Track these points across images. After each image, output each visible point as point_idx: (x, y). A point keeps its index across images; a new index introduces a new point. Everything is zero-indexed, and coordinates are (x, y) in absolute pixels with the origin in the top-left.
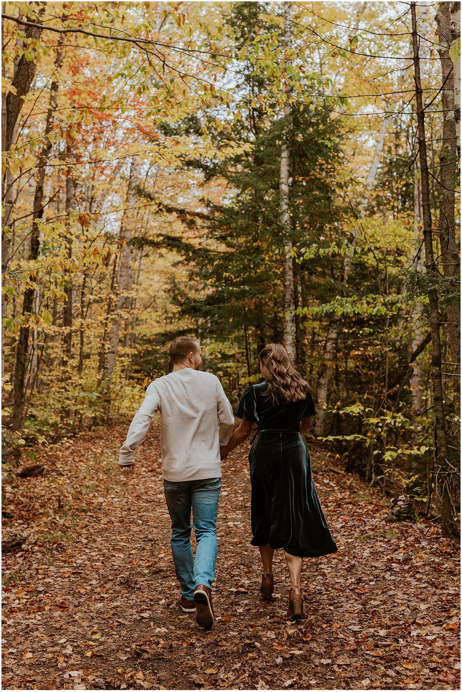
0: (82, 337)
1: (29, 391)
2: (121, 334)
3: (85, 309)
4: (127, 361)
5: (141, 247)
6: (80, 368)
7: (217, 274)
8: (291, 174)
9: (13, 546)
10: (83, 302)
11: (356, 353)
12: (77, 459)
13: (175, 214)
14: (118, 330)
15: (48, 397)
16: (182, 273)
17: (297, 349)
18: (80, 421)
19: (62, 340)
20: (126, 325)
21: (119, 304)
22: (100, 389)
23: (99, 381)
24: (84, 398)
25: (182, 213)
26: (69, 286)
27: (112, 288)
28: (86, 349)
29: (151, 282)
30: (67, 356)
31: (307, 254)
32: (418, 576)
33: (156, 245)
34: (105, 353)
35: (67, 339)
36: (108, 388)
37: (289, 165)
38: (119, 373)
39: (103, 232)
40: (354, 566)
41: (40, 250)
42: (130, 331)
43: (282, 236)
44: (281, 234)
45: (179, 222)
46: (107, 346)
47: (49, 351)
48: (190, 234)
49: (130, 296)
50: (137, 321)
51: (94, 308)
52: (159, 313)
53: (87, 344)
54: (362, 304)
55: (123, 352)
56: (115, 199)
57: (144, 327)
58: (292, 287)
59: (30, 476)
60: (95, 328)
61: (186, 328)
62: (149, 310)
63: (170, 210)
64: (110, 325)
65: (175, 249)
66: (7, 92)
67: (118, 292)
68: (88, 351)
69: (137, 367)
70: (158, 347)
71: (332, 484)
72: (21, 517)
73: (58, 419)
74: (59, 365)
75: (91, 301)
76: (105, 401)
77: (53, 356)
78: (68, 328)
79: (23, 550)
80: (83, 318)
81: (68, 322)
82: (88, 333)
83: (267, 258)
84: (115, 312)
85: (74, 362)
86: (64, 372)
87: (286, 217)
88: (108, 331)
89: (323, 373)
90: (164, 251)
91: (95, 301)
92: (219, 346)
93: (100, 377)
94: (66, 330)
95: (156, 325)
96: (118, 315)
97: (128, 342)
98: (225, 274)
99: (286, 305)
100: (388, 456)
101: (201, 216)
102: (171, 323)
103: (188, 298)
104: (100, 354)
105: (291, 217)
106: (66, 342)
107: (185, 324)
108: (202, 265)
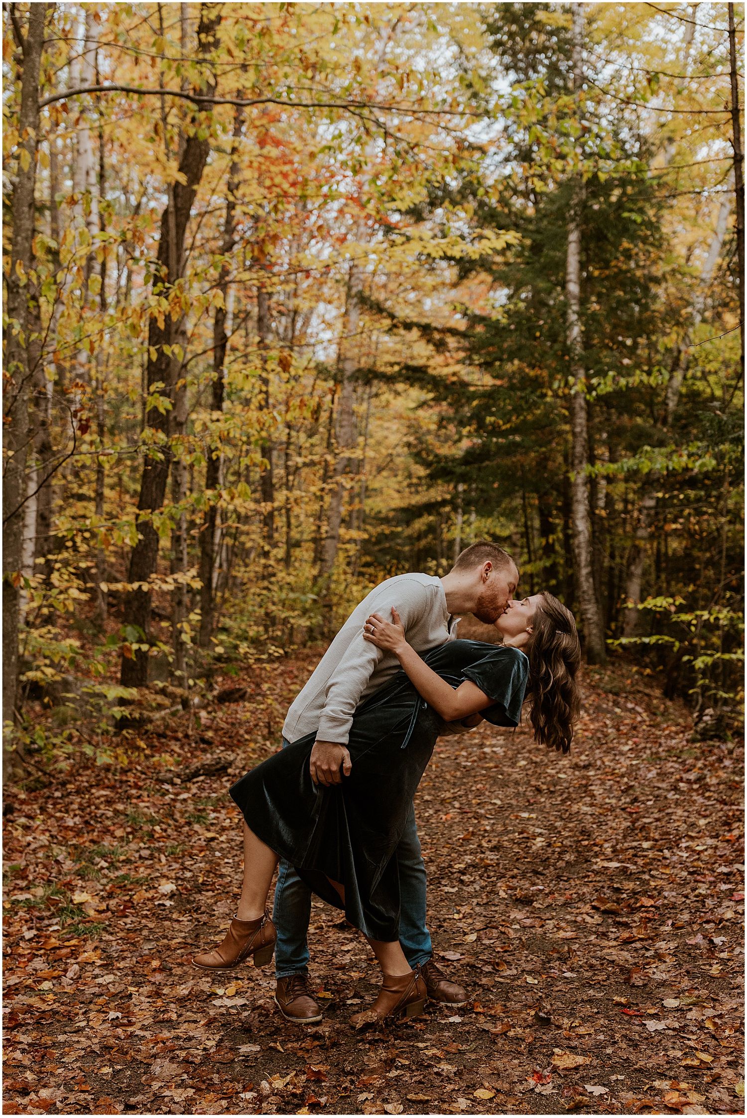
0: (288, 517)
1: (219, 594)
2: (344, 510)
3: (291, 478)
4: (352, 549)
5: (368, 383)
6: (287, 561)
7: (478, 418)
8: (583, 266)
9: (217, 770)
10: (287, 467)
11: (674, 526)
12: (289, 681)
13: (415, 333)
14: (339, 505)
15: (245, 602)
16: (428, 418)
17: (593, 523)
18: (291, 635)
19: (260, 521)
20: (352, 498)
21: (339, 467)
22: (316, 589)
23: (315, 579)
24: (294, 600)
25: (426, 330)
26: (268, 444)
27: (329, 445)
28: (295, 534)
29: (386, 433)
30: (269, 544)
31: (602, 386)
32: (707, 794)
33: (390, 379)
34: (321, 539)
35: (268, 519)
36: (328, 588)
37: (579, 253)
38: (344, 566)
39: (312, 365)
40: (632, 787)
41: (225, 395)
42: (356, 506)
43: (569, 362)
44: (567, 358)
45: (423, 343)
46: (324, 529)
47: (243, 538)
48: (439, 359)
49: (353, 456)
50: (368, 492)
51: (303, 475)
52: (400, 478)
53: (297, 527)
54: (681, 456)
55: (347, 537)
56: (330, 311)
57: (378, 499)
58: (585, 435)
59: (229, 701)
60: (307, 503)
61: (439, 499)
62: (385, 473)
63: (408, 326)
64: (328, 499)
65: (417, 385)
66: (173, 183)
67: (337, 451)
68: (298, 536)
69: (368, 559)
70: (399, 529)
71: (639, 709)
72: (223, 744)
73: (261, 629)
74: (259, 556)
75: (300, 465)
76: (325, 606)
77: (249, 545)
78: (269, 504)
79: (229, 775)
80: (290, 489)
81: (268, 496)
82: (296, 510)
83: (550, 393)
84: (334, 480)
85: (280, 552)
86: (266, 566)
87: (576, 331)
88: (326, 507)
89: (634, 559)
90: (400, 387)
91: (305, 465)
92: (488, 524)
93: (315, 572)
94: (265, 507)
95: (396, 495)
96: (337, 483)
97: (355, 523)
98: (489, 419)
99: (576, 462)
100: (699, 663)
101: (453, 332)
102: (417, 492)
103: (436, 456)
104: (315, 540)
105: (582, 332)
106: (266, 524)
107: (439, 492)
108: (456, 405)
